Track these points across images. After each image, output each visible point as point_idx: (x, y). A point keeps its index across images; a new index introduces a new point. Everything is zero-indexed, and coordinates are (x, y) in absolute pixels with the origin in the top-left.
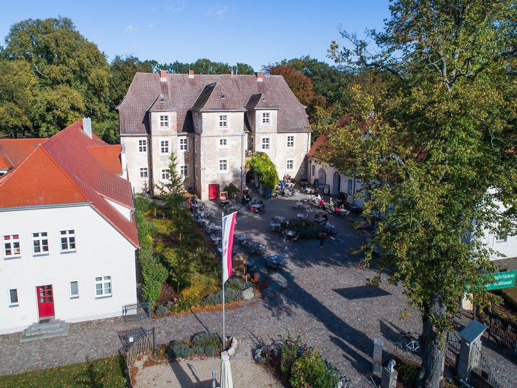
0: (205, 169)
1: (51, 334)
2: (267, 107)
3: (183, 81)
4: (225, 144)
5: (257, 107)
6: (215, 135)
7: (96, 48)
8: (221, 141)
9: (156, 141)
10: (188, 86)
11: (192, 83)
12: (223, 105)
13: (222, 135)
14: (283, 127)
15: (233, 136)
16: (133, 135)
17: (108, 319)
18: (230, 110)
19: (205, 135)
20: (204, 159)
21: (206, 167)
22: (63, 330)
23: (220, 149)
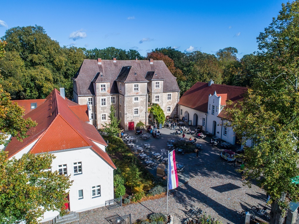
0: (127, 114)
1: (70, 220)
2: (158, 79)
3: (110, 64)
4: (137, 100)
5: (153, 79)
6: (132, 95)
7: (58, 44)
8: (135, 98)
9: (99, 99)
10: (113, 67)
11: (116, 65)
12: (136, 79)
13: (136, 95)
14: (166, 90)
15: (141, 95)
16: (85, 95)
17: (99, 208)
18: (140, 82)
19: (127, 95)
20: (126, 109)
21: (127, 113)
22: (76, 217)
23: (135, 103)
